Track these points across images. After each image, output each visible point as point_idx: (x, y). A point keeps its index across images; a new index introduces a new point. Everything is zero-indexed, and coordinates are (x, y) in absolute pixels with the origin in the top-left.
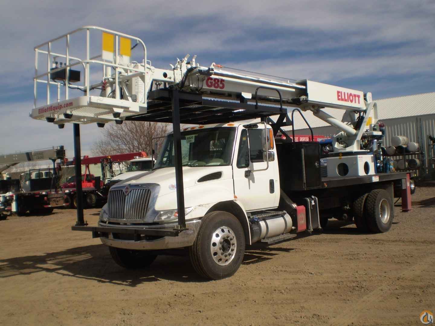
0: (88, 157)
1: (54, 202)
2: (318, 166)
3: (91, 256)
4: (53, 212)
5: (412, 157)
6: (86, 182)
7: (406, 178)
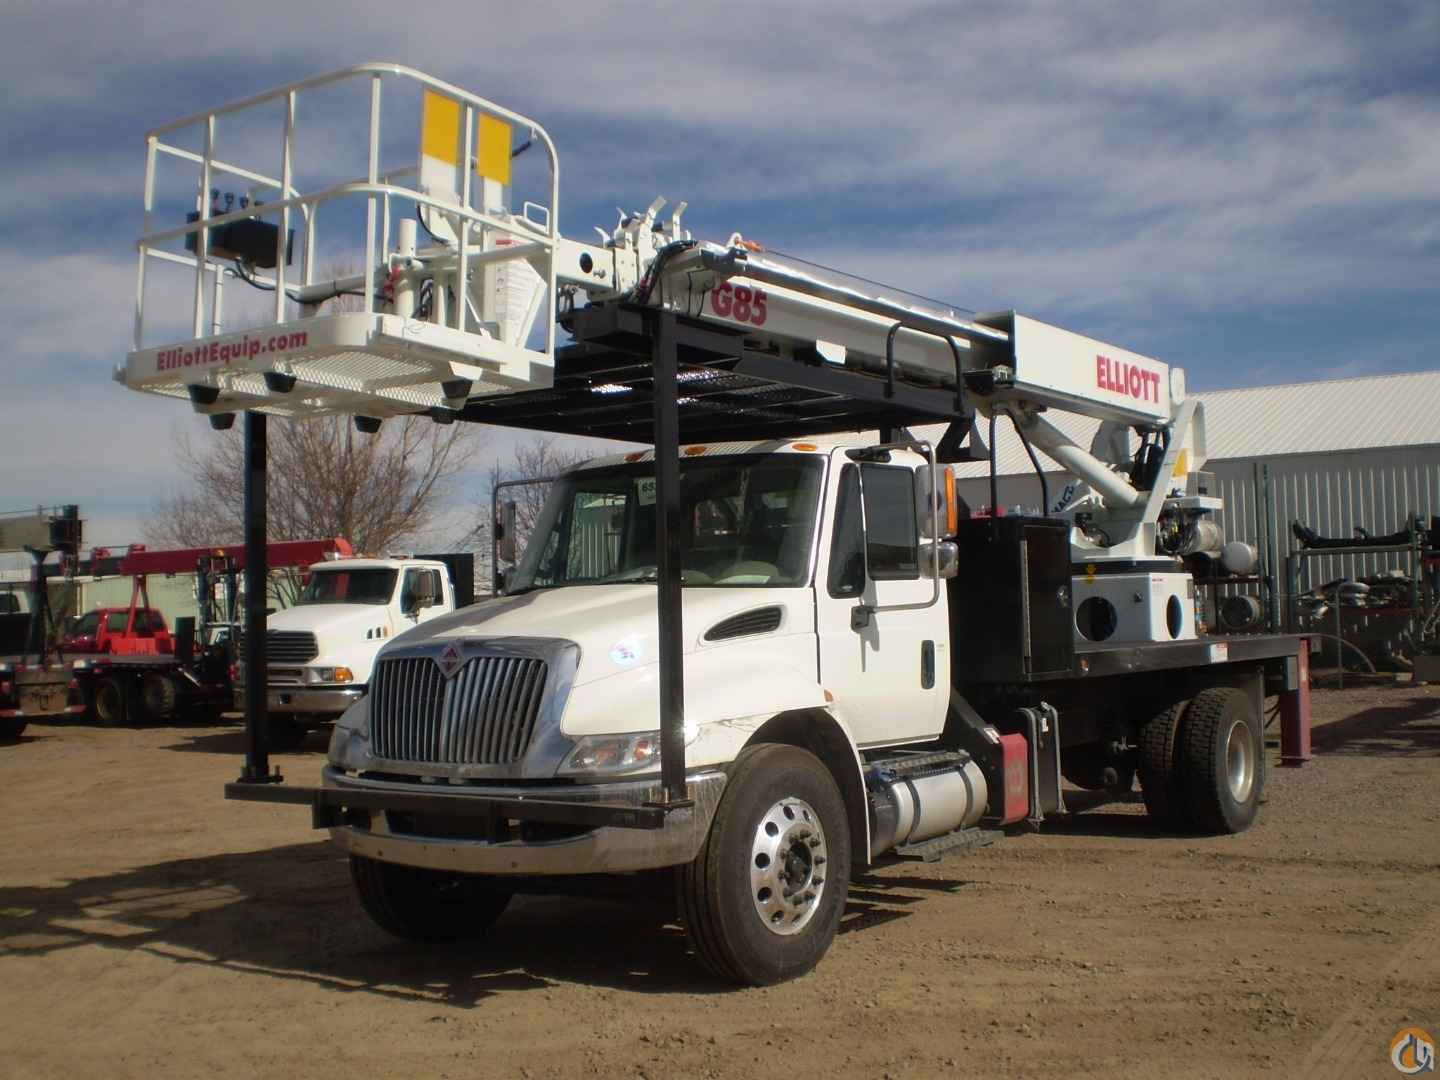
0: (143, 548)
1: (34, 699)
2: (1066, 600)
3: (239, 894)
4: (24, 734)
5: (1231, 590)
6: (132, 637)
7: (1296, 656)
